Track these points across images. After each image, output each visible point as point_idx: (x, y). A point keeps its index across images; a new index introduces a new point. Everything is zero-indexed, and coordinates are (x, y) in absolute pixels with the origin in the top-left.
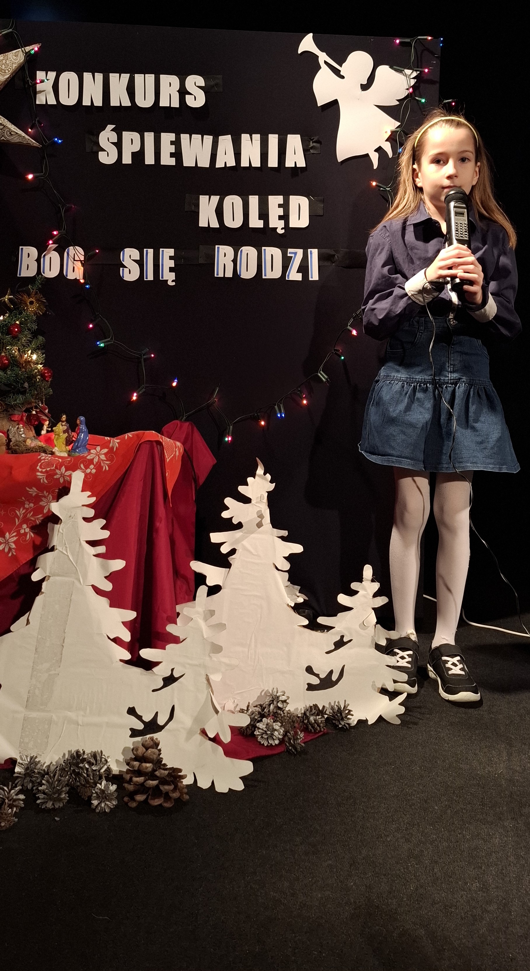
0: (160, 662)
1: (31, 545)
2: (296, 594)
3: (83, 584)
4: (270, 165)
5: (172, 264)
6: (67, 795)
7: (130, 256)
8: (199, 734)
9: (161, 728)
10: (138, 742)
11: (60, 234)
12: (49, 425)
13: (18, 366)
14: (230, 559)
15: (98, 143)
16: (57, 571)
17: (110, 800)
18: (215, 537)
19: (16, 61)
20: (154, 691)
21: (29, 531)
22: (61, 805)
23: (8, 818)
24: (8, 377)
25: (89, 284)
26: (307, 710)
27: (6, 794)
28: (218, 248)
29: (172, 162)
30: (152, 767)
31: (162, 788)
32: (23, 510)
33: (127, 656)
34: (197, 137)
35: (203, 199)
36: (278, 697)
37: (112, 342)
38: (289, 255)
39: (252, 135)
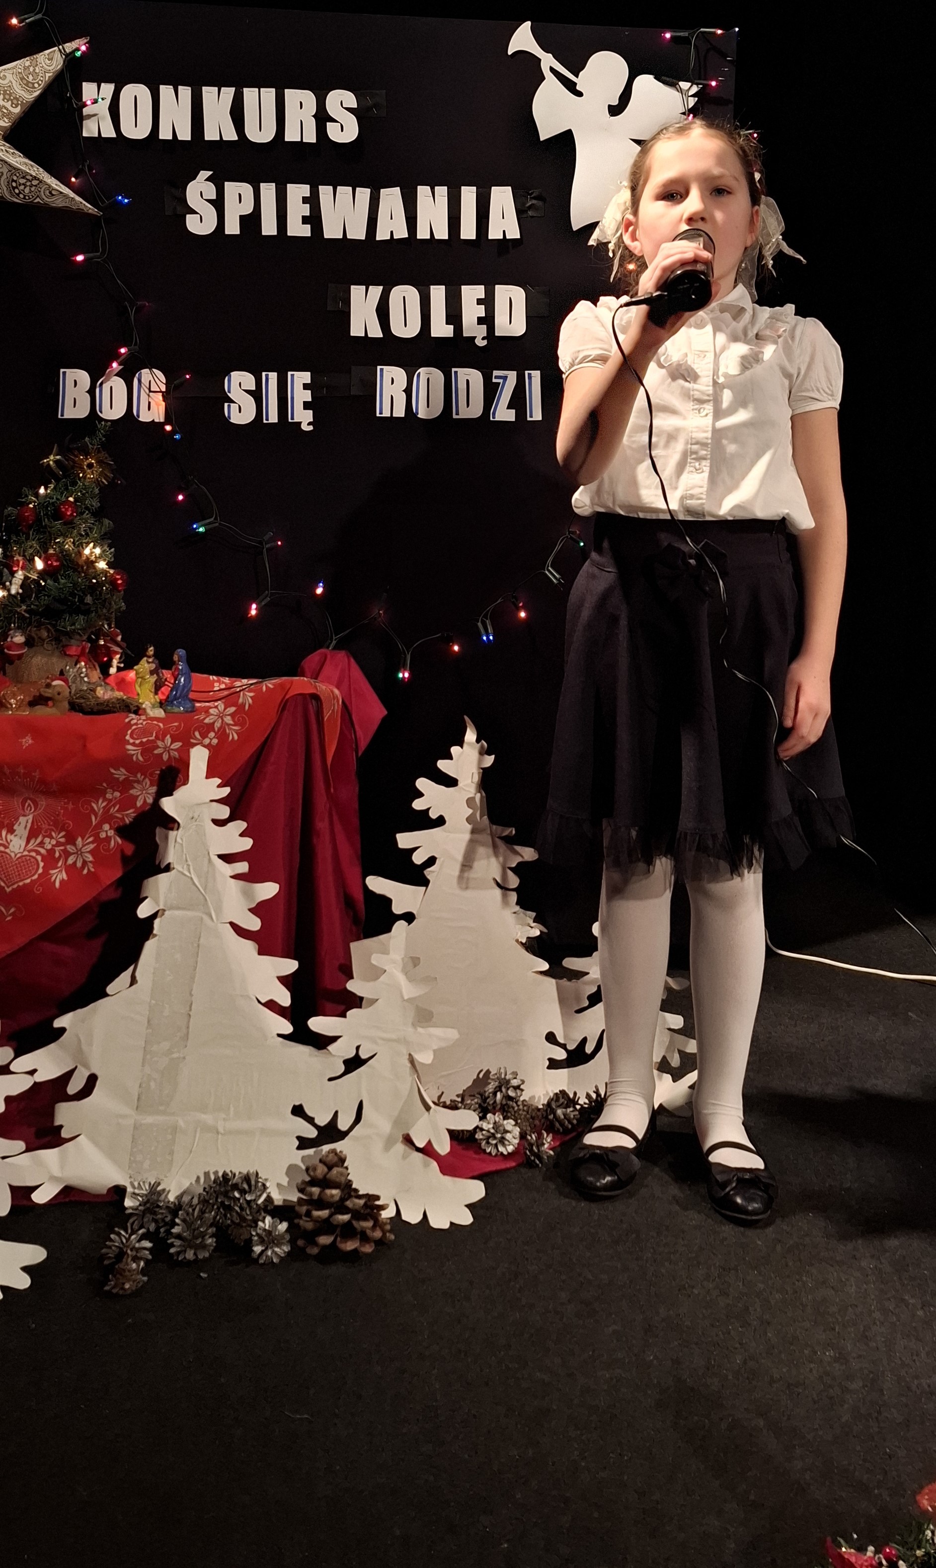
0: (339, 1037)
1: (119, 856)
2: (529, 924)
3: (217, 920)
4: (463, 236)
5: (307, 396)
6: (215, 1240)
7: (240, 384)
8: (402, 1142)
9: (343, 1135)
10: (309, 1156)
11: (129, 352)
12: (120, 658)
13: (75, 570)
14: (429, 873)
15: (184, 201)
16: (175, 902)
17: (279, 1245)
18: (404, 840)
19: (50, 68)
20: (330, 1079)
21: (115, 834)
22: (207, 1255)
23: (133, 1277)
24: (60, 588)
25: (179, 433)
26: (552, 1099)
27: (124, 1241)
28: (382, 370)
29: (306, 231)
30: (340, 1194)
31: (354, 1223)
32: (102, 803)
33: (287, 1028)
34: (344, 191)
35: (357, 291)
36: (508, 1082)
37: (217, 524)
38: (494, 380)
39: (434, 188)
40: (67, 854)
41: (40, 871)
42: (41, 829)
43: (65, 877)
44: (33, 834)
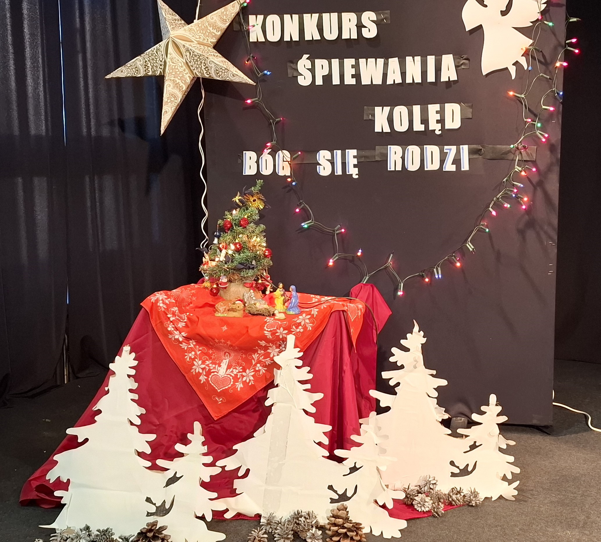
0: (348, 458)
1: (264, 379)
2: (442, 413)
3: (298, 408)
4: (429, 80)
5: (355, 161)
6: (292, 536)
7: (324, 156)
8: (373, 502)
9: (348, 499)
10: (334, 506)
11: (272, 145)
12: (271, 287)
13: (248, 249)
14: (396, 389)
15: (297, 70)
16: (281, 399)
17: (317, 540)
18: (385, 375)
19: (234, 11)
20: (344, 475)
21: (262, 368)
24: (241, 258)
25: (295, 183)
26: (451, 491)
27: (257, 534)
28: (390, 148)
29: (353, 82)
30: (343, 522)
31: (348, 533)
32: (257, 355)
33: (327, 454)
34: (371, 61)
35: (378, 110)
36: (430, 481)
37: (313, 223)
38: (445, 151)
39: (414, 57)
40: (243, 376)
41: (232, 383)
42: (232, 365)
43: (242, 386)
44: (229, 367)
